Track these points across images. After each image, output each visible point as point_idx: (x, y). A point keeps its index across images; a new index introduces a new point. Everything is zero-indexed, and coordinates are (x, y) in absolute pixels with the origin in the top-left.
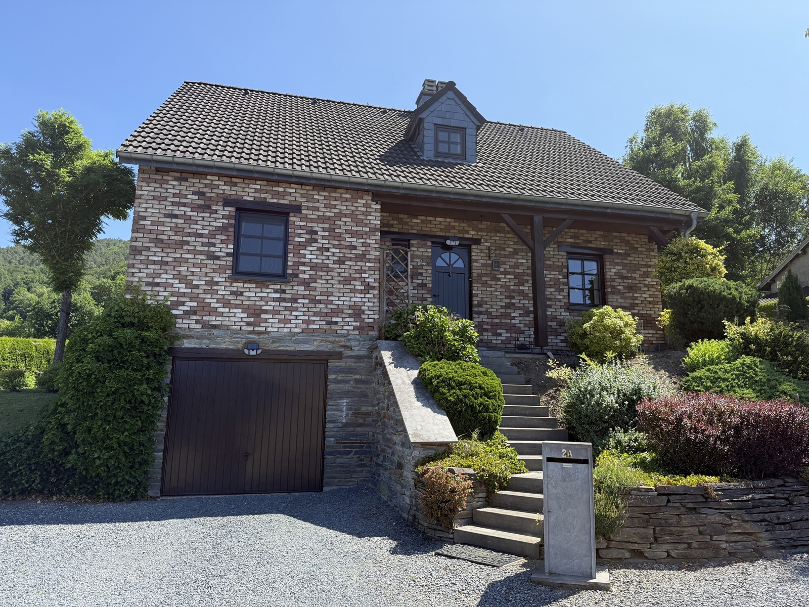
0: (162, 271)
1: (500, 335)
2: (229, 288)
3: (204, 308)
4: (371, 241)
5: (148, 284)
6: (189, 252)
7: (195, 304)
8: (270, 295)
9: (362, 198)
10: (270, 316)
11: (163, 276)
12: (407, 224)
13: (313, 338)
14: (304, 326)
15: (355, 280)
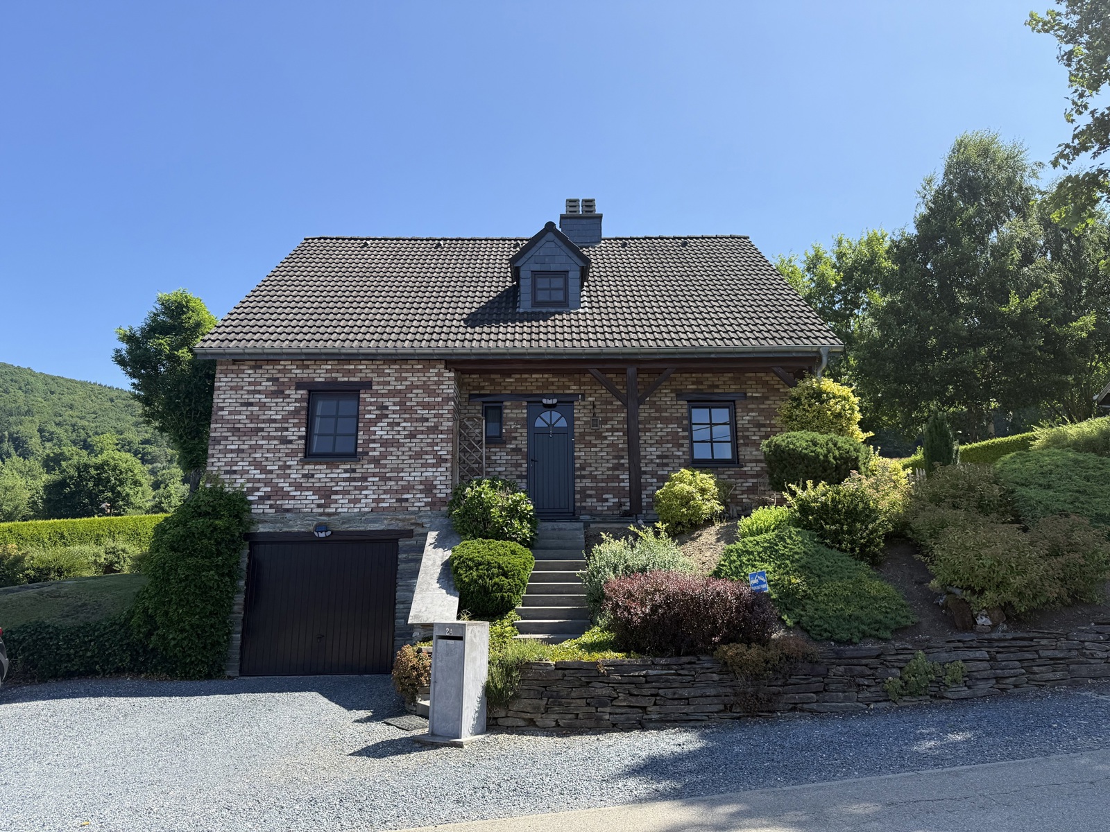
0: (239, 459)
1: (606, 500)
2: (300, 472)
3: (278, 493)
4: (444, 412)
5: (227, 472)
6: (263, 438)
7: (269, 489)
8: (340, 476)
9: (435, 368)
10: (340, 497)
11: (240, 463)
12: (500, 384)
13: (383, 517)
14: (374, 505)
15: (427, 454)
